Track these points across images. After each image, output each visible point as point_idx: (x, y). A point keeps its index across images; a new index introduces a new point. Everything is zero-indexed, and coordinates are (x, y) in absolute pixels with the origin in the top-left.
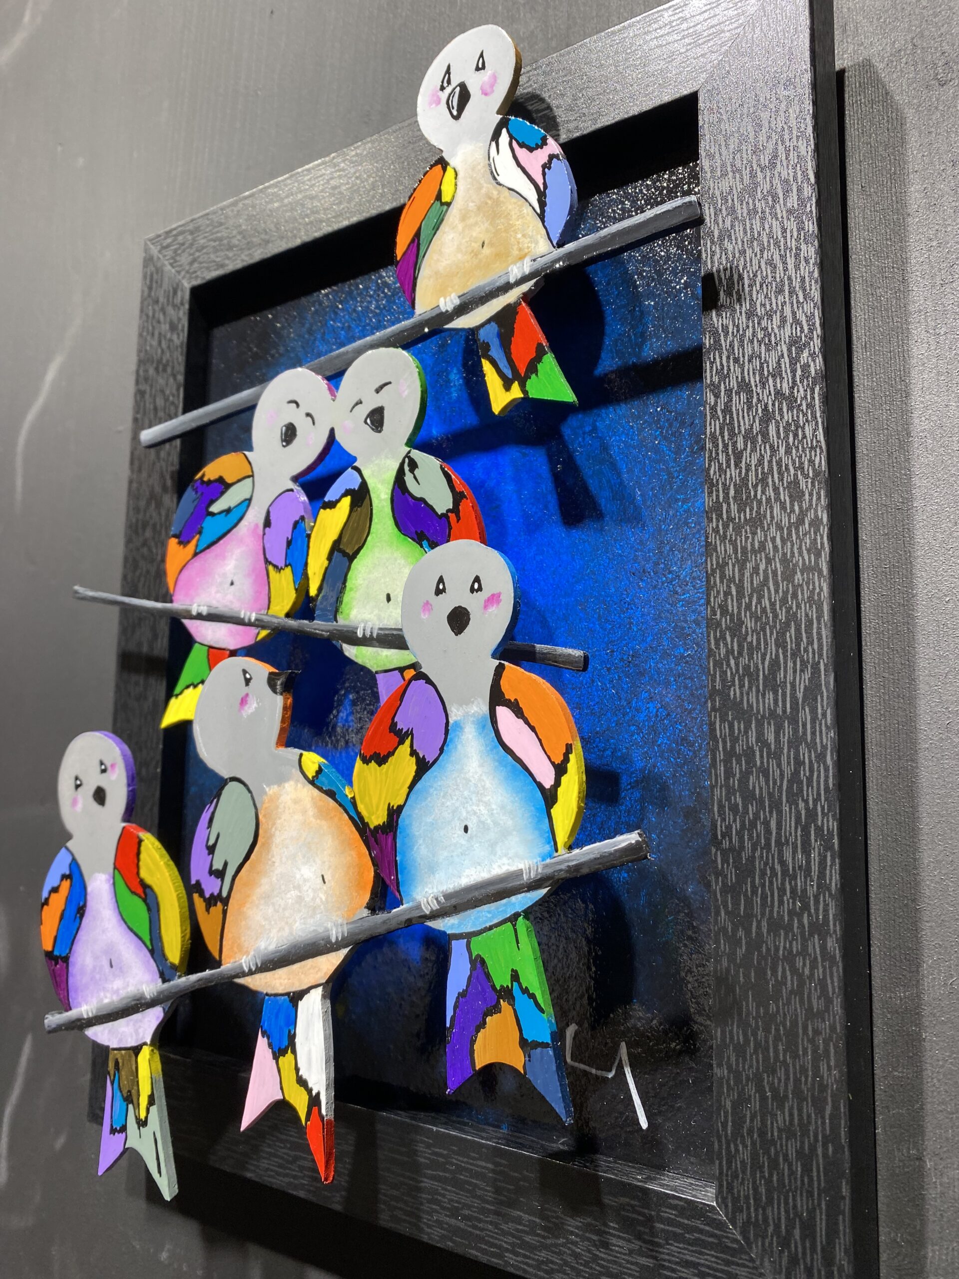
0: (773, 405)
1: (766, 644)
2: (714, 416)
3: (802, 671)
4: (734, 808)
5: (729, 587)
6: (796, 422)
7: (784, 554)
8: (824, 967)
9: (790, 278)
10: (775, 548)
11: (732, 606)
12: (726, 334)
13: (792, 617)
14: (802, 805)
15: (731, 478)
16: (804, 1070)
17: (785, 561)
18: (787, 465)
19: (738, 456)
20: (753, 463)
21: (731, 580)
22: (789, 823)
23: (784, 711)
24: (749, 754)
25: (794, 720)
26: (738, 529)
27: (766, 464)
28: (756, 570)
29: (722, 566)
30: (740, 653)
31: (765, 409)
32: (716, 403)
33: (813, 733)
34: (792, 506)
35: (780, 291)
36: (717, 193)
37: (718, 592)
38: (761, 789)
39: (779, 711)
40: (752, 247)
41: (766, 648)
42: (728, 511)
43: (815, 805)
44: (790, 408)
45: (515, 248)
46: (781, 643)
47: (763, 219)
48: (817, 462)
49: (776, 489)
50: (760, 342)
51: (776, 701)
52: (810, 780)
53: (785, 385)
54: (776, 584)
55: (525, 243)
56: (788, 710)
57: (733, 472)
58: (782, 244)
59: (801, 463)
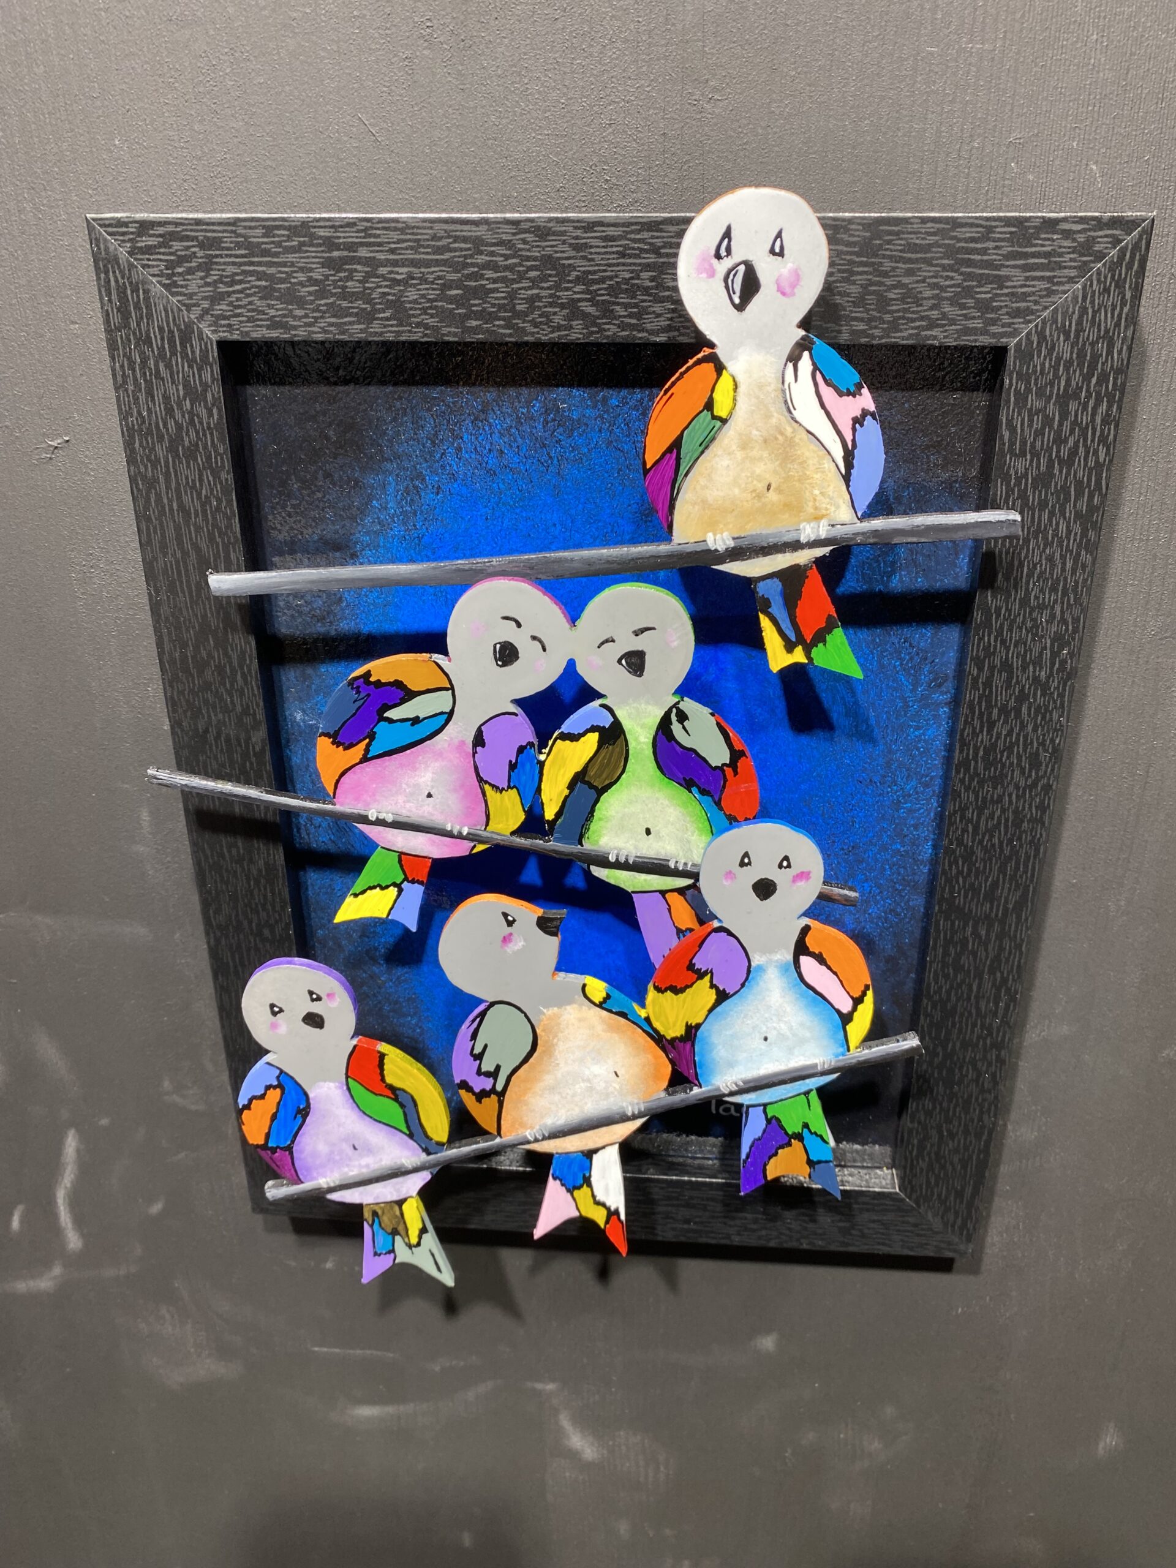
0: (1029, 688)
1: (991, 869)
2: (975, 686)
3: (1015, 890)
4: (946, 976)
5: (967, 825)
6: (1047, 707)
7: (1017, 808)
8: (996, 1066)
9: (1066, 579)
10: (1010, 802)
11: (968, 840)
12: (998, 616)
13: (1015, 852)
14: (998, 975)
15: (982, 741)
16: (972, 1120)
17: (1016, 812)
18: (1032, 740)
19: (991, 725)
20: (1004, 732)
21: (970, 821)
22: (987, 986)
23: (997, 915)
24: (964, 942)
25: (1002, 922)
26: (981, 783)
27: (1014, 736)
28: (991, 816)
29: (963, 809)
30: (969, 875)
31: (1022, 690)
32: (978, 675)
33: (1016, 931)
34: (1030, 771)
35: (1054, 589)
36: (1012, 472)
37: (957, 828)
38: (969, 963)
39: (993, 915)
40: (1036, 538)
41: (989, 873)
42: (976, 768)
43: (1008, 975)
44: (1043, 694)
45: (811, 504)
46: (1002, 870)
47: (1052, 514)
48: (1057, 742)
49: (1019, 757)
50: (1028, 632)
51: (991, 909)
52: (1007, 960)
53: (1043, 673)
54: (1006, 826)
55: (823, 503)
56: (1000, 915)
57: (984, 736)
58: (1065, 544)
59: (1044, 740)
